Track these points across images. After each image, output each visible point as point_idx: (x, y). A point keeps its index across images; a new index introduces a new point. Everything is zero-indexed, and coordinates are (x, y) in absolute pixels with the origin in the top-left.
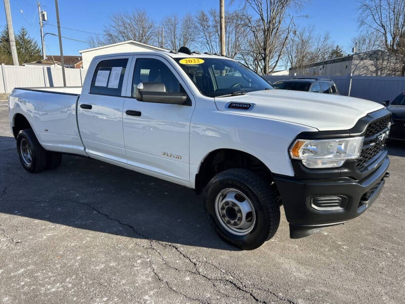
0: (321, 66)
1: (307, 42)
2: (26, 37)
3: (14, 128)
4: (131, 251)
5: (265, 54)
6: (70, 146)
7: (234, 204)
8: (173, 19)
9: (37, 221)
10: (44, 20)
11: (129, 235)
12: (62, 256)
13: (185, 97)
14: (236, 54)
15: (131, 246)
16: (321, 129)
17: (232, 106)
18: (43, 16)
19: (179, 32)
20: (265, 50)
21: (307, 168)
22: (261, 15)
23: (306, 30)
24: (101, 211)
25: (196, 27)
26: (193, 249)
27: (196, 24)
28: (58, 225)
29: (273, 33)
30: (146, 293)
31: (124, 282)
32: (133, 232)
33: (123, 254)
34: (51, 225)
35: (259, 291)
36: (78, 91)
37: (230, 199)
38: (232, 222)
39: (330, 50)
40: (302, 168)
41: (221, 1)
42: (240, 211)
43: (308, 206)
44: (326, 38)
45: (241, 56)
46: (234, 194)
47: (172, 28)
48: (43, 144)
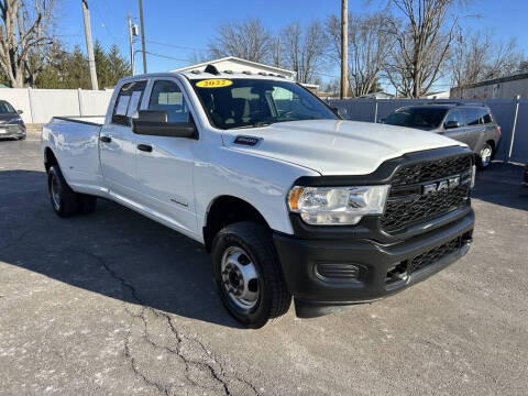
0: (496, 85)
1: (483, 51)
2: (117, 56)
3: (46, 164)
4: (115, 318)
5: (415, 69)
6: (91, 187)
7: (236, 268)
8: (295, 27)
9: (34, 274)
10: (134, 34)
11: (125, 299)
12: (36, 316)
13: (191, 129)
14: (377, 70)
15: (118, 311)
16: (324, 174)
17: (239, 141)
18: (134, 29)
19: (301, 44)
20: (415, 63)
21: (307, 225)
22: (411, 17)
23: (482, 34)
24: (110, 267)
25: (324, 37)
26: (188, 322)
27: (326, 33)
28: (53, 280)
29: (429, 40)
30: (101, 369)
31: (84, 353)
32: (131, 295)
33: (104, 320)
34: (45, 279)
35: (237, 382)
36: (101, 121)
37: (233, 261)
38: (235, 290)
39: (519, 63)
40: (302, 225)
41: (343, 2)
42: (241, 277)
43: (311, 276)
44: (512, 45)
45: (386, 73)
46: (237, 255)
47: (294, 40)
48: (70, 183)
